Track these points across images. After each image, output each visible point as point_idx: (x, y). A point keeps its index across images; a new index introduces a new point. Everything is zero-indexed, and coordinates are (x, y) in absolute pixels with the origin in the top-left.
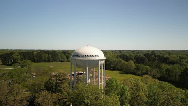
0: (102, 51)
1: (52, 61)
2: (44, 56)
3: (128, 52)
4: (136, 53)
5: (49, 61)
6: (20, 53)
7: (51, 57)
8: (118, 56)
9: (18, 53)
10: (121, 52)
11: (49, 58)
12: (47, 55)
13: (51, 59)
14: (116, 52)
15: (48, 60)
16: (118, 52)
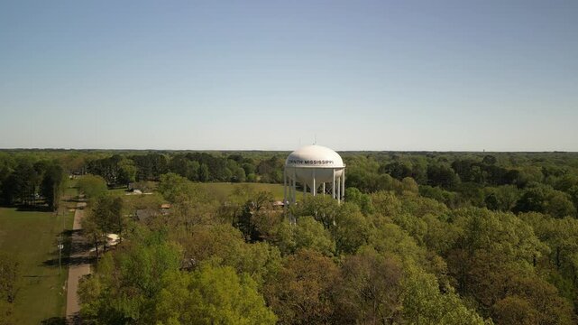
0: (340, 153)
1: (210, 180)
2: (191, 167)
3: (415, 157)
4: (439, 160)
5: (201, 179)
6: (133, 158)
7: (206, 170)
8: (381, 167)
9: (128, 158)
10: (394, 157)
11: (200, 171)
12: (196, 164)
13: (207, 174)
14: (379, 156)
15: (200, 177)
16: (387, 156)
